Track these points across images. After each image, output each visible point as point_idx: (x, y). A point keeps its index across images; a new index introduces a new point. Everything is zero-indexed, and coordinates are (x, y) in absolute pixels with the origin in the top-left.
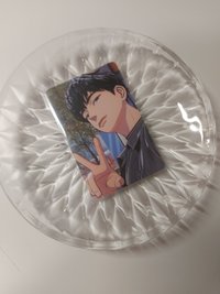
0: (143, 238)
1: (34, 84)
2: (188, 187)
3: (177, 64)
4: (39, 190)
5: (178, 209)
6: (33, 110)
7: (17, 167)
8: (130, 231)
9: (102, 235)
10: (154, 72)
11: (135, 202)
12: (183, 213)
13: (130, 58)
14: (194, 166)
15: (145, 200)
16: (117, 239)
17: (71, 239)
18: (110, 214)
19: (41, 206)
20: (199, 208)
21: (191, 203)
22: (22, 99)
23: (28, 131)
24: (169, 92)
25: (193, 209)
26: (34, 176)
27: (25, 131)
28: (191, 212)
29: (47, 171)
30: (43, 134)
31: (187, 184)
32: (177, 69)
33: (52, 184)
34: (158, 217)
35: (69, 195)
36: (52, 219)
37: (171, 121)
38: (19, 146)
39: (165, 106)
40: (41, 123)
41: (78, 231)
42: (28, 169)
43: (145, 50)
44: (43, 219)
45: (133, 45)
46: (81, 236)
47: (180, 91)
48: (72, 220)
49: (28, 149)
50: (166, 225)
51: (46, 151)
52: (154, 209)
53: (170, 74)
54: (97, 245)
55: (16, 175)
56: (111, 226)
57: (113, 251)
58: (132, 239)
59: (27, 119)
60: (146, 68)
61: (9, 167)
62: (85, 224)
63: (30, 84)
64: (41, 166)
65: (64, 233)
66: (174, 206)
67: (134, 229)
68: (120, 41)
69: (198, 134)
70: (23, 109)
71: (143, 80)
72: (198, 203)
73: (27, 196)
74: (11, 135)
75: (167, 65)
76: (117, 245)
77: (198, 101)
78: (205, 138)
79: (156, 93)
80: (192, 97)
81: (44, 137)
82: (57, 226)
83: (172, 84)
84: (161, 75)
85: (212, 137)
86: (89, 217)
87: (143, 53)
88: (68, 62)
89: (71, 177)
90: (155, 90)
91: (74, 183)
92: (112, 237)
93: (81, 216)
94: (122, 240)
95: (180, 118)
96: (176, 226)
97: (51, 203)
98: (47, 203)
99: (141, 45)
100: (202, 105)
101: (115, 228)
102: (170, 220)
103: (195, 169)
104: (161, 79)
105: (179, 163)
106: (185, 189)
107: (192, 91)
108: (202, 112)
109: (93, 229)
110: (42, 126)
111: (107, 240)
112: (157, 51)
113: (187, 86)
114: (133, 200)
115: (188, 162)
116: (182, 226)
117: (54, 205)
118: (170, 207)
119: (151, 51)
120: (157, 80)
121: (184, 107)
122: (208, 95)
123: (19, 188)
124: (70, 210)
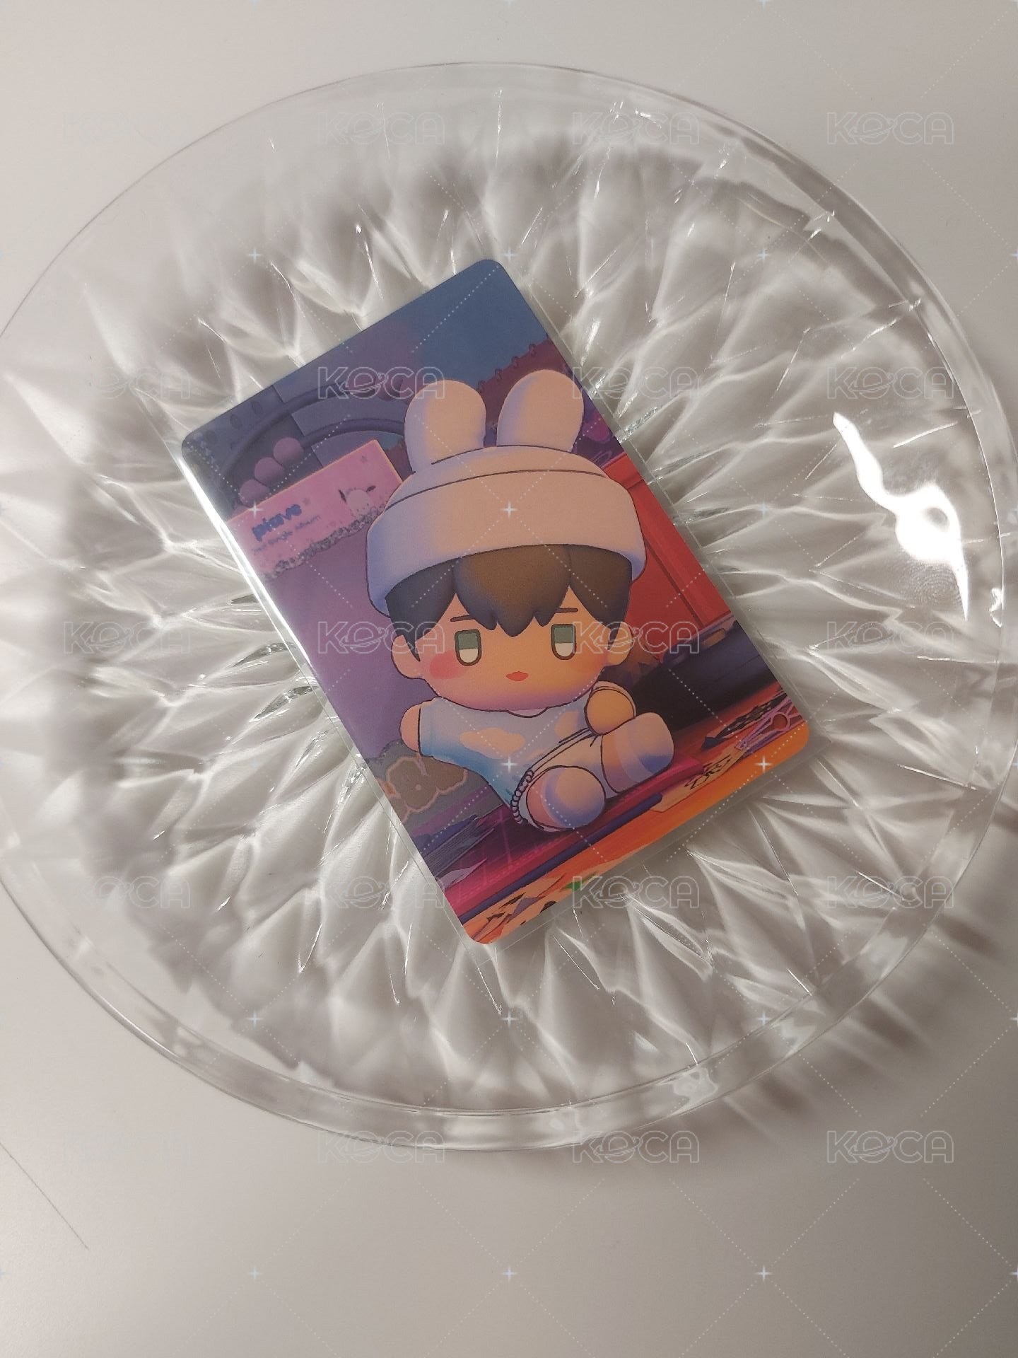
0: (690, 1089)
1: (126, 363)
2: (900, 830)
3: (822, 222)
4: (180, 872)
5: (858, 940)
6: (128, 488)
7: (62, 768)
8: (627, 1055)
9: (488, 1080)
10: (714, 270)
11: (647, 910)
12: (884, 956)
13: (592, 209)
14: (929, 725)
16: (560, 1096)
17: (338, 1103)
18: (525, 977)
19: (191, 949)
20: (960, 932)
23: (109, 588)
24: (792, 365)
25: (934, 936)
26: (150, 805)
27: (95, 593)
28: (920, 954)
29: (211, 782)
30: (177, 602)
31: (898, 813)
32: (827, 248)
33: (240, 844)
34: (762, 983)
35: (321, 895)
36: (237, 1015)
37: (811, 506)
38: (72, 664)
39: (774, 436)
40: (170, 546)
41: (373, 1061)
42: (120, 773)
43: (663, 165)
44: (195, 1011)
46: (386, 1088)
47: (847, 356)
48: (342, 1010)
49: (114, 679)
50: (802, 1018)
51: (196, 690)
52: (740, 943)
53: (792, 275)
54: (468, 1129)
55: (66, 797)
56: (531, 1033)
57: (550, 1155)
58: (634, 1092)
59: (105, 534)
60: (674, 255)
61: (30, 765)
62: (406, 1027)
63: (110, 364)
64: (180, 757)
65: (304, 1074)
66: (836, 923)
67: (644, 1044)
68: (538, 130)
69: (945, 576)
70: (81, 488)
71: (660, 314)
72: (953, 906)
74: (32, 610)
75: (775, 229)
76: (561, 1128)
77: (937, 398)
78: (980, 586)
79: (728, 373)
81: (188, 616)
82: (268, 1039)
83: (803, 323)
84: (749, 283)
85: (1016, 581)
86: (421, 991)
87: (653, 181)
88: (290, 247)
89: (328, 800)
90: (725, 358)
92: (532, 1083)
94: (585, 1101)
95: (852, 495)
96: (851, 1022)
97: (238, 930)
98: (216, 934)
100: (958, 415)
102: (825, 995)
103: (937, 740)
104: (753, 303)
105: (858, 715)
106: (889, 841)
107: (908, 356)
108: (960, 454)
109: (446, 1050)
110: (176, 565)
111: (512, 1103)
112: (717, 168)
113: (878, 331)
115: (898, 704)
116: (879, 1022)
117: (254, 941)
118: (819, 931)
119: (691, 167)
120: (728, 310)
121: (870, 434)
122: (991, 368)
123: (76, 866)
124: (332, 963)
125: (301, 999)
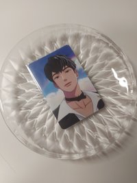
0: (93, 152)
1: (23, 58)
2: (120, 120)
3: (110, 44)
4: (28, 123)
5: (114, 134)
6: (23, 74)
7: (13, 109)
8: (84, 148)
9: (67, 151)
10: (97, 50)
11: (87, 130)
12: (117, 136)
13: (82, 42)
14: (124, 107)
15: (93, 128)
16: (76, 153)
17: (48, 153)
18: (72, 137)
19: (29, 133)
20: (128, 133)
21: (122, 130)
22: (16, 67)
23: (20, 86)
24: (106, 61)
25: (124, 134)
26: (25, 114)
27: (18, 87)
28: (122, 136)
29: (32, 111)
30: (29, 89)
31: (120, 118)
32: (111, 47)
33: (36, 119)
34: (102, 139)
35: (46, 126)
36: (35, 141)
37: (109, 79)
38: (15, 96)
39: (104, 70)
40: (28, 81)
41: (52, 148)
42: (21, 110)
43: (91, 36)
44: (30, 141)
45: (83, 34)
46: (54, 151)
47: (113, 61)
48: (48, 141)
49: (20, 98)
50: (107, 144)
51: (31, 99)
52: (99, 134)
53: (107, 50)
54: (64, 157)
55: (14, 113)
56: (72, 145)
57: (74, 160)
58: (85, 153)
59: (20, 80)
60: (92, 48)
61: (9, 108)
62: (56, 144)
63: (21, 58)
64: (29, 108)
65: (44, 149)
66: (112, 132)
67: (87, 146)
68: (75, 32)
69: (125, 88)
70: (17, 74)
71: (90, 55)
72: (126, 130)
73: (20, 126)
74: (10, 89)
75: (105, 45)
76: (76, 157)
77: (125, 66)
78: (130, 90)
79: (98, 62)
80: (121, 65)
81: (30, 90)
82: (38, 144)
83: (108, 56)
84: (101, 51)
85: (134, 89)
86: (59, 139)
87: (90, 38)
88: (44, 45)
89: (47, 114)
90: (98, 60)
91: (49, 118)
92: (73, 151)
93: (54, 139)
94: (79, 153)
95: (114, 78)
96: (113, 145)
97: (35, 130)
98: (32, 131)
99: (89, 34)
100: (127, 69)
101: (75, 146)
102: (110, 141)
103: (124, 109)
104: (102, 54)
105: (114, 105)
106: (118, 122)
107: (121, 61)
108: (127, 73)
109: (62, 147)
110: (29, 84)
111: (70, 153)
112: (98, 37)
113: (117, 58)
114: (86, 129)
115: (120, 104)
116: (117, 145)
117: (37, 132)
118: (109, 133)
119: (94, 37)
120: (99, 54)
121: (116, 70)
122: (131, 63)
123: (15, 122)
124: (47, 135)
125: (43, 139)
